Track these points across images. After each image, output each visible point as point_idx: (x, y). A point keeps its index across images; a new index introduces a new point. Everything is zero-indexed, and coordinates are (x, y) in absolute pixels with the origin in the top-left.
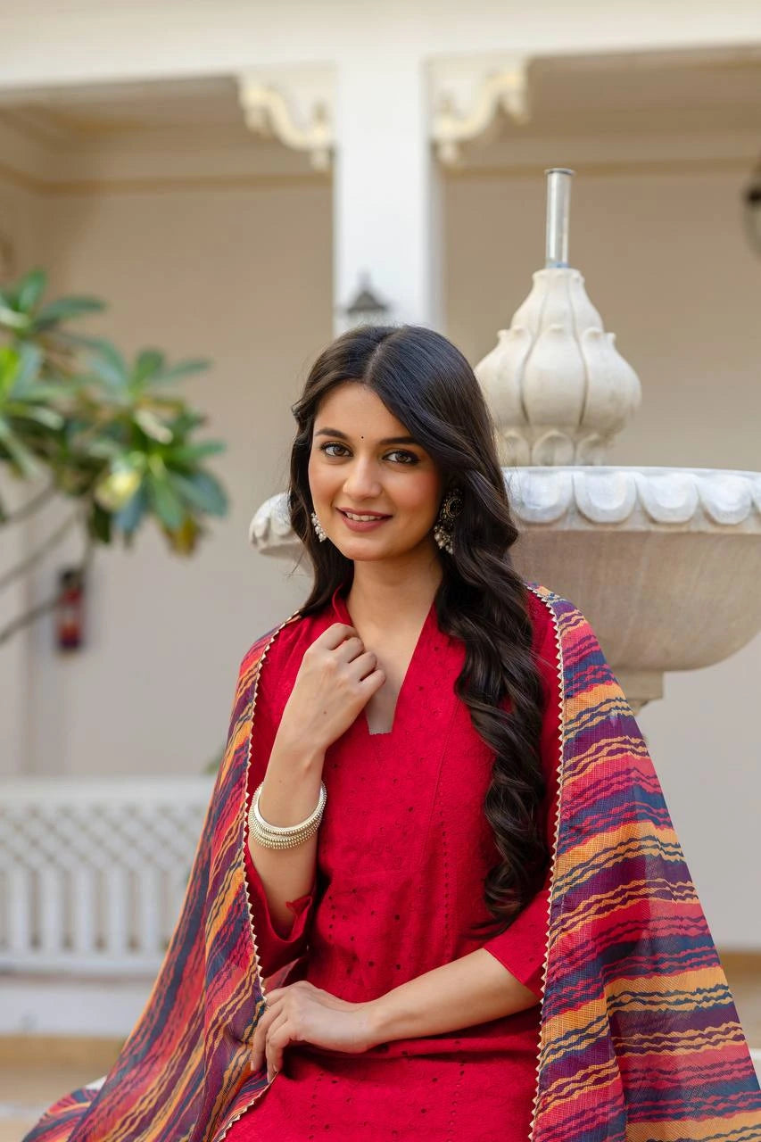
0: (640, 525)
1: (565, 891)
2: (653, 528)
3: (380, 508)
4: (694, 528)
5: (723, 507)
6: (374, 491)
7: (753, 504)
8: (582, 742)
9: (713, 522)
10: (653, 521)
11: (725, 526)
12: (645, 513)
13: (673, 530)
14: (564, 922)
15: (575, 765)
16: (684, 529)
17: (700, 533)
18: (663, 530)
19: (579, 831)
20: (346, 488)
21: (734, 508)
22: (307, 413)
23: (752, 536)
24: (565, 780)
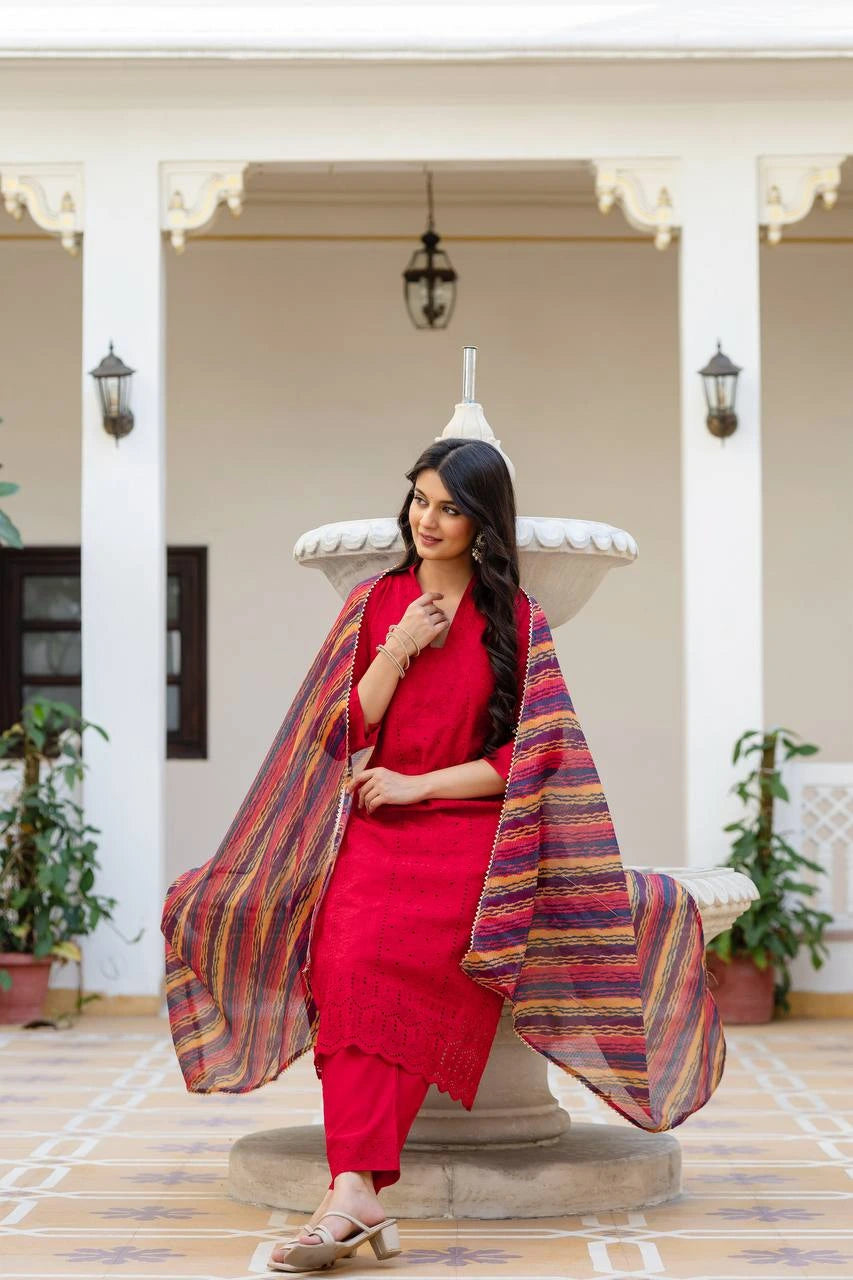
0: (536, 549)
1: (523, 740)
2: (541, 550)
3: (436, 535)
4: (562, 550)
5: (576, 539)
6: (433, 525)
7: (591, 538)
8: (538, 668)
9: (572, 547)
10: (542, 546)
11: (577, 549)
12: (538, 542)
13: (552, 551)
14: (522, 755)
15: (533, 680)
16: (557, 551)
17: (565, 553)
18: (546, 551)
19: (533, 712)
20: (421, 522)
21: (583, 540)
22: (413, 476)
23: (590, 555)
24: (527, 686)
